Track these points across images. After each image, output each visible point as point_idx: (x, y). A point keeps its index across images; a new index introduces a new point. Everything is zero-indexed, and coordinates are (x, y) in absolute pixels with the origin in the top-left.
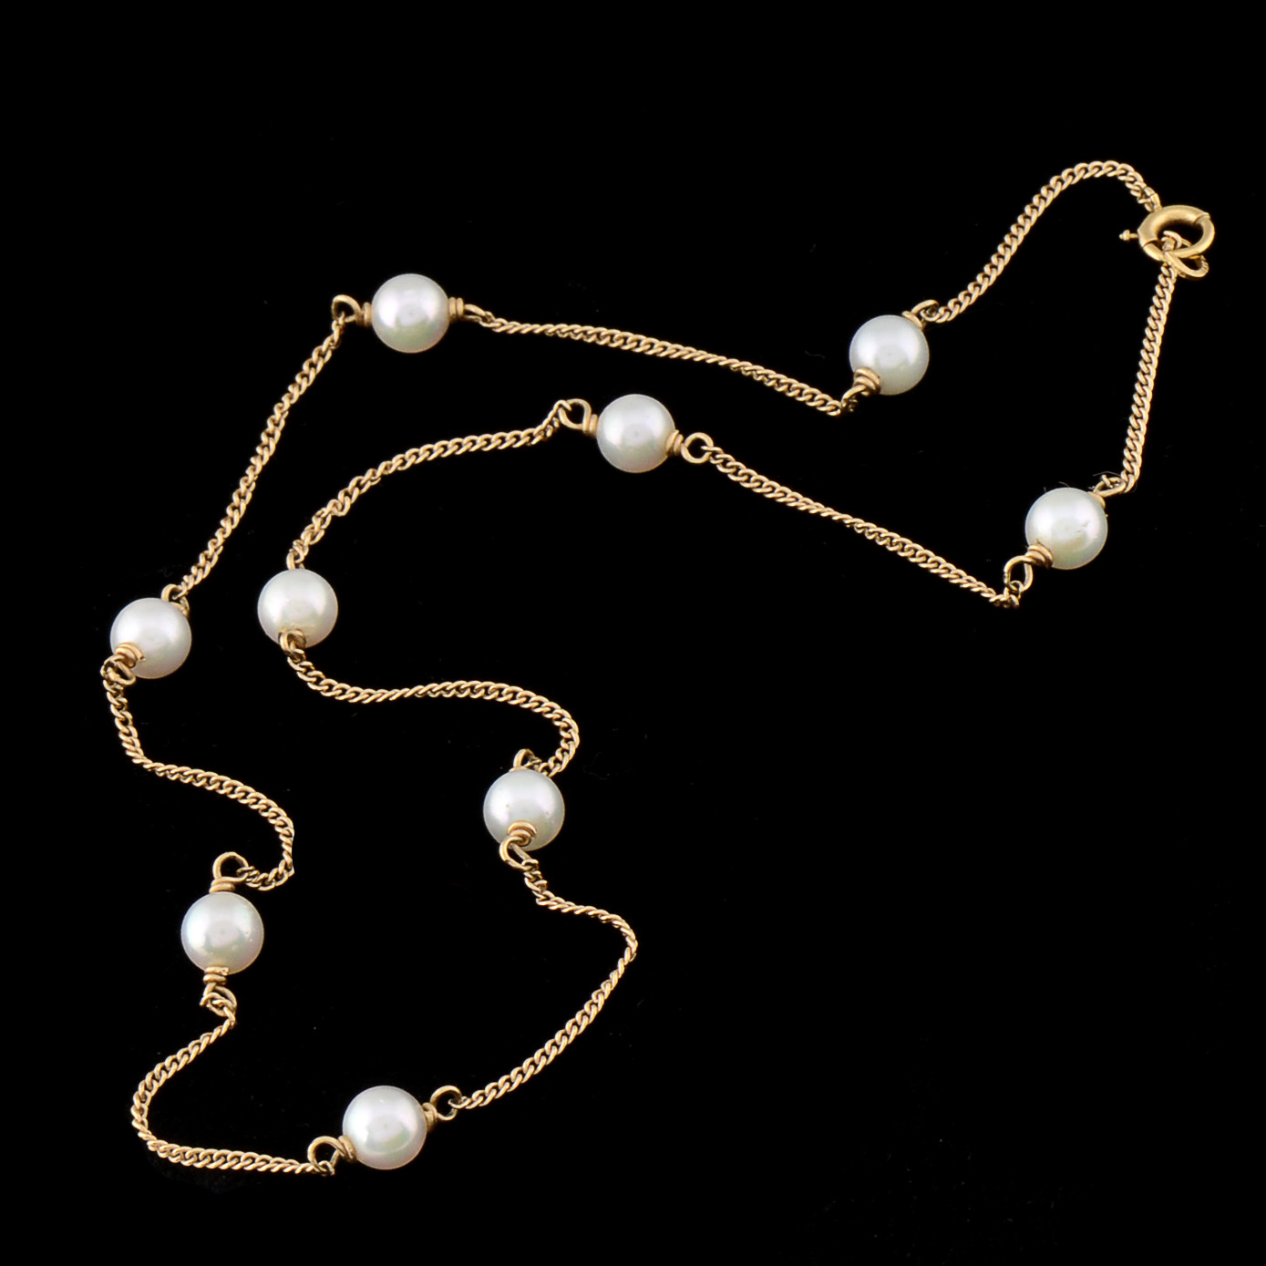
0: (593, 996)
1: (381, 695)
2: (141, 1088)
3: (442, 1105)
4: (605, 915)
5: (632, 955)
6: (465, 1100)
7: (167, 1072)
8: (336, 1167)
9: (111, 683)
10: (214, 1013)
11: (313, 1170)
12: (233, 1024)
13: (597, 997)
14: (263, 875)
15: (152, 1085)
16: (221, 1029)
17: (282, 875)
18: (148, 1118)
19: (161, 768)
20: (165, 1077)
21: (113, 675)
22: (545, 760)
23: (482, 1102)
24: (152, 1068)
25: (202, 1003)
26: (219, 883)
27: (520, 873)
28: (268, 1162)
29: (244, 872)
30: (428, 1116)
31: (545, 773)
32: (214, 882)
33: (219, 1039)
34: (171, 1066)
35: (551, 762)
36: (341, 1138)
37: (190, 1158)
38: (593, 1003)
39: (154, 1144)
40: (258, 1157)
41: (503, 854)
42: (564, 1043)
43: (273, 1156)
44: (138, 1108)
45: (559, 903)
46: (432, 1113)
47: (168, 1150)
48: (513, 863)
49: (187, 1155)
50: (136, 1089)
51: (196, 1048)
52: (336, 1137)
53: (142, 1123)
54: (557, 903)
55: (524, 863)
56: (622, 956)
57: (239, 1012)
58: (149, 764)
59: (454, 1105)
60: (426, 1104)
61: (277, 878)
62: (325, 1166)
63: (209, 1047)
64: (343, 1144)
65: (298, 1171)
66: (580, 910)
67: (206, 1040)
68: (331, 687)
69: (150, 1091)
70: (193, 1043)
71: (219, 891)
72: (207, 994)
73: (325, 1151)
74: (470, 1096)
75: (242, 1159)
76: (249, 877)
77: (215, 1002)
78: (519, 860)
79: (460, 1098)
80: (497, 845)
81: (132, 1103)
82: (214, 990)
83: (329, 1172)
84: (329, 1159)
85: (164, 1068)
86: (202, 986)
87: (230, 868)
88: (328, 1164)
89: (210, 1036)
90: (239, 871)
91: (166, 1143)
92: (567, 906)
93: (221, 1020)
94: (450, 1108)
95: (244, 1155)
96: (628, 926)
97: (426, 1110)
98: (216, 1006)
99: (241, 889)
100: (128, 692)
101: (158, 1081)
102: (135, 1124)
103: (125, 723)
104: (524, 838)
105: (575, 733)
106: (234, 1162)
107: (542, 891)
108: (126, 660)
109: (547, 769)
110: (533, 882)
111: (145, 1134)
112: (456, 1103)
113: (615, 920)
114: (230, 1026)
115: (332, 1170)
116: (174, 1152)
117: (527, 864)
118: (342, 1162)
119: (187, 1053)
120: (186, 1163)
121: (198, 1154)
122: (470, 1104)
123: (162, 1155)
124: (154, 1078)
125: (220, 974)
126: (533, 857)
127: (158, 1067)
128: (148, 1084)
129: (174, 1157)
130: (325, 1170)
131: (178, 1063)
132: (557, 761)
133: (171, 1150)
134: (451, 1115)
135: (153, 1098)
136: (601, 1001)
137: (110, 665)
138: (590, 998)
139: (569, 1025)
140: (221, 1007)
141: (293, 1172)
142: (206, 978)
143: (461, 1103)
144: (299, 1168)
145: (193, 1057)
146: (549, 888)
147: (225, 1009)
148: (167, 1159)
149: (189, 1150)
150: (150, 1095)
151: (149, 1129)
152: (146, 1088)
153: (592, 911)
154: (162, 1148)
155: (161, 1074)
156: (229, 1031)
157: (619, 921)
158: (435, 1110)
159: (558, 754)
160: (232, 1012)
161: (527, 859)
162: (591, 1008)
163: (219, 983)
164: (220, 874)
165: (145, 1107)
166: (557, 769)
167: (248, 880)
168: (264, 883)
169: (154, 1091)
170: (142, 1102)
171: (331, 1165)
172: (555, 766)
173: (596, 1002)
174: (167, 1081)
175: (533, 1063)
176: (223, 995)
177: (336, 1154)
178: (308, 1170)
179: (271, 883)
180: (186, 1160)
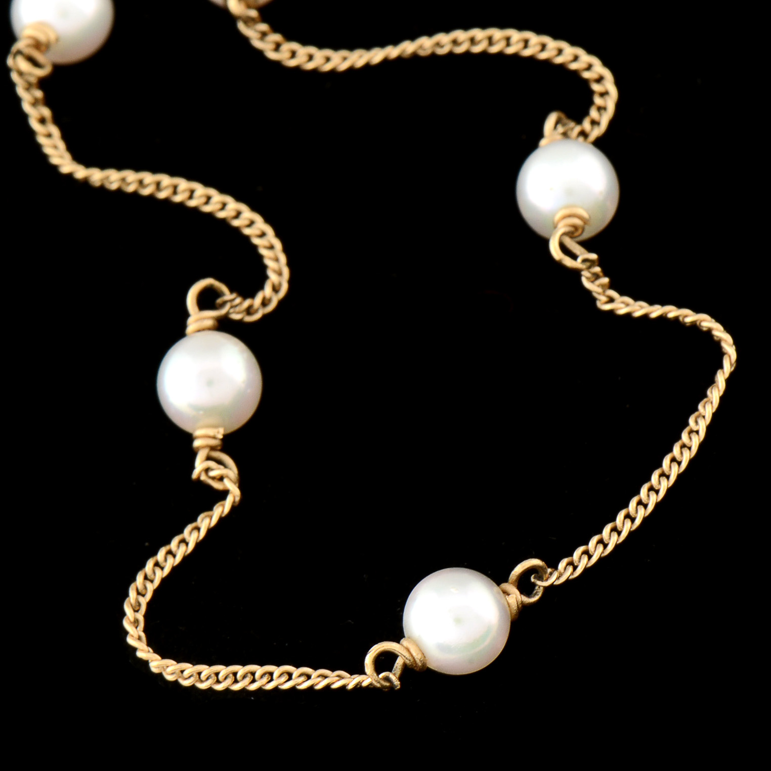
0: (691, 421)
1: (359, 58)
2: (132, 594)
3: (525, 586)
4: (689, 316)
5: (731, 365)
6: (551, 574)
7: (162, 568)
8: (401, 679)
9: (21, 74)
10: (210, 487)
11: (371, 684)
12: (238, 499)
13: (696, 422)
14: (247, 303)
15: (146, 588)
16: (223, 506)
17: (270, 300)
18: (145, 631)
19: (96, 176)
20: (160, 575)
21: (23, 65)
22: (579, 121)
23: (572, 574)
24: (143, 566)
25: (195, 475)
26: (197, 320)
27: (577, 273)
28: (309, 677)
29: (224, 303)
30: (510, 601)
31: (581, 139)
32: (190, 321)
33: (221, 520)
34: (166, 560)
35: (586, 125)
36: (403, 641)
37: (208, 679)
38: (691, 432)
39: (156, 663)
40: (296, 672)
41: (555, 251)
42: (664, 486)
43: (315, 668)
44: (132, 619)
45: (627, 305)
46: (515, 597)
47: (178, 671)
48: (568, 262)
49: (203, 676)
50: (126, 595)
51: (195, 534)
52: (398, 641)
53: (139, 638)
54: (624, 305)
55: (579, 260)
56: (721, 366)
57: (242, 483)
58: (80, 172)
59: (539, 583)
60: (505, 586)
61: (265, 303)
62: (387, 679)
63: (210, 531)
64: (408, 650)
65: (350, 687)
66: (656, 311)
67: (206, 522)
68: (293, 54)
69: (143, 596)
70: (189, 528)
71: (199, 331)
72: (200, 465)
73: (385, 662)
74: (555, 567)
75: (275, 676)
76: (232, 307)
77: (212, 474)
78: (574, 257)
79: (546, 573)
80: (545, 242)
81: (123, 614)
82: (209, 458)
83: (392, 687)
84: (390, 670)
85: (157, 564)
86: (193, 454)
87: (208, 300)
88: (392, 676)
89: (211, 517)
90: (219, 301)
91: (174, 662)
92: (640, 309)
93: (223, 494)
94: (534, 585)
95: (277, 670)
96: (721, 328)
97: (506, 593)
98: (213, 478)
99: (225, 325)
100: (43, 83)
101: (152, 581)
102: (131, 641)
103: (42, 121)
104: (576, 228)
105: (610, 85)
106: (265, 680)
107: (604, 292)
108: (38, 45)
109: (584, 134)
110: (592, 282)
111: (144, 652)
112: (540, 578)
113: (704, 320)
114: (234, 502)
115: (397, 683)
116: (186, 674)
117: (585, 261)
118: (408, 671)
119: (184, 541)
120: (203, 686)
121: (217, 674)
122: (558, 578)
123: (170, 678)
124: (146, 578)
125: (214, 438)
126: (590, 250)
127: (150, 564)
128: (140, 587)
129: (186, 679)
130: (388, 684)
131: (174, 556)
132: (594, 123)
133: (182, 672)
134: (536, 594)
135: (149, 604)
136: (702, 427)
137: (19, 52)
138: (687, 424)
139: (666, 462)
140: (221, 479)
141: (343, 688)
142: (197, 443)
143: (547, 580)
144: (351, 681)
145: (191, 546)
146: (612, 286)
147: (226, 481)
148: (176, 682)
149: (206, 670)
150: (144, 601)
151: (149, 644)
152: (139, 593)
153: (672, 312)
154: (169, 670)
155: (154, 573)
156: (234, 508)
157: (707, 322)
158: (518, 592)
159: (594, 113)
160: (235, 483)
161: (583, 254)
162: (690, 438)
163: (213, 448)
164: (196, 309)
165: (140, 616)
166: (596, 132)
167: (232, 311)
168: (249, 311)
169: (149, 596)
170: (136, 611)
171: (394, 677)
172: (592, 129)
173: (695, 429)
174: (164, 581)
175: (628, 516)
176: (220, 462)
177: (399, 663)
178: (365, 684)
179: (256, 311)
180: (202, 681)
